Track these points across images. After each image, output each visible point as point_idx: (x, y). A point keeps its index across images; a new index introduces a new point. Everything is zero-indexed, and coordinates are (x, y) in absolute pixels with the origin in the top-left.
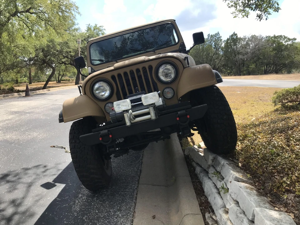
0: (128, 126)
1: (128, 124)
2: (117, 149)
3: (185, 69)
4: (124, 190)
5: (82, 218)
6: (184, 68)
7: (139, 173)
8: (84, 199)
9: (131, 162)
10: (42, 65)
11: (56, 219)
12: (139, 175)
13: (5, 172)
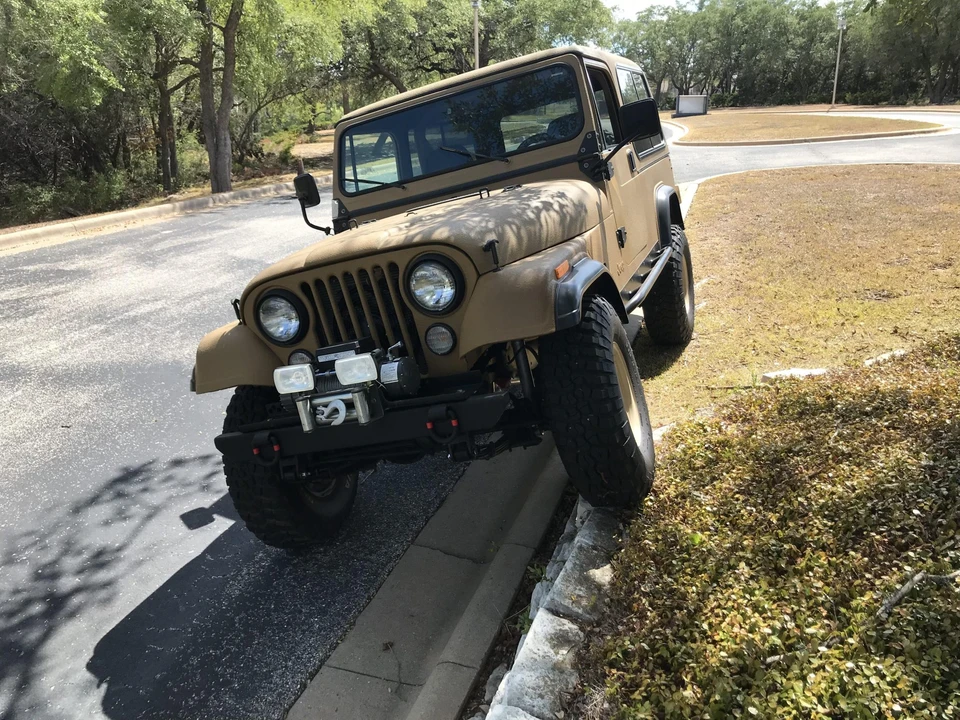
0: (307, 433)
1: (307, 427)
2: (304, 474)
3: (481, 280)
4: (366, 555)
5: (233, 619)
6: (479, 276)
7: (431, 510)
8: (263, 567)
9: (435, 470)
10: (371, 77)
11: (182, 608)
12: (430, 515)
13: (135, 462)
